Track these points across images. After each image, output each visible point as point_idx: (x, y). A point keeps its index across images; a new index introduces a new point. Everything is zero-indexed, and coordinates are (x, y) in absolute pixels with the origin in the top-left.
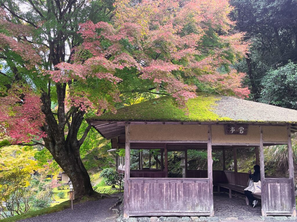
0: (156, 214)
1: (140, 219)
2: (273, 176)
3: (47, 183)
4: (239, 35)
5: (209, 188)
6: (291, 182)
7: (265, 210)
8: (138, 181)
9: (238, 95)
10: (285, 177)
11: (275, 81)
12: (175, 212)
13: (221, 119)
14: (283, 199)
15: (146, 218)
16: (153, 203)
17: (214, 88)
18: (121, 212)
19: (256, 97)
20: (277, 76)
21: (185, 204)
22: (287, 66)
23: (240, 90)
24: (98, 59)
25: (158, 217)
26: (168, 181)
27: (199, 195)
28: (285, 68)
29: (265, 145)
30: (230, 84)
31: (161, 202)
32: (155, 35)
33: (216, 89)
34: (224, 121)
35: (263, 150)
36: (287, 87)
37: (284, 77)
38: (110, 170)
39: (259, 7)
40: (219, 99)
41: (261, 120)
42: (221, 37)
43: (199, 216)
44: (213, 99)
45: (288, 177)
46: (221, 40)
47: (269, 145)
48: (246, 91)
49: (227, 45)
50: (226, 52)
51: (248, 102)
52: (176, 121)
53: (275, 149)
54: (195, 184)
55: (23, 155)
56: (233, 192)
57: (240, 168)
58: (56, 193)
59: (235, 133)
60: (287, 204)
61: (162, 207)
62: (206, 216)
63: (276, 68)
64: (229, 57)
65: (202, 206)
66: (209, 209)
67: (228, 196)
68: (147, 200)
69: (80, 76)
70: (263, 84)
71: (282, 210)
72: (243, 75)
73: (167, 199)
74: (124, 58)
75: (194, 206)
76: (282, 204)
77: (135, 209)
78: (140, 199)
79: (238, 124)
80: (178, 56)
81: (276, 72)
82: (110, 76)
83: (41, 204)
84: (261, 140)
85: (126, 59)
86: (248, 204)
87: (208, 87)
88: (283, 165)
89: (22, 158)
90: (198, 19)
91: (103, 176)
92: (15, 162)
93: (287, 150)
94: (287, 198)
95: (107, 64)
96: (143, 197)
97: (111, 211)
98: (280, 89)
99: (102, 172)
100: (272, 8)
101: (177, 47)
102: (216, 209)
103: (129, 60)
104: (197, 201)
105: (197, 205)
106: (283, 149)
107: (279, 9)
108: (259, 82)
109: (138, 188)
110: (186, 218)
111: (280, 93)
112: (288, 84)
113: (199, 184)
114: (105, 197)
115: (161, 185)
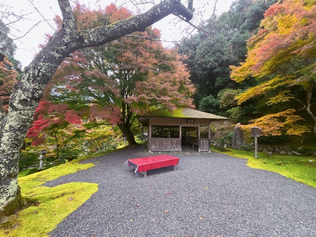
0: (160, 151)
1: (155, 152)
2: (203, 138)
3: (115, 139)
4: (192, 85)
5: (180, 142)
6: (209, 140)
7: (199, 150)
8: (154, 139)
9: (191, 108)
10: (207, 138)
11: (205, 102)
12: (168, 150)
13: (185, 117)
14: (206, 146)
15: (157, 152)
16: (159, 147)
17: (182, 105)
18: (148, 150)
19: (197, 108)
20: (205, 100)
21: (171, 147)
22: (209, 96)
23: (192, 106)
24: (143, 95)
25: (161, 152)
26: (165, 139)
27: (176, 144)
28: (208, 97)
29: (200, 126)
30: (188, 103)
31: (162, 147)
32: (163, 86)
33: (183, 105)
34: (186, 118)
35: (199, 128)
36: (209, 104)
37: (208, 101)
38: (140, 135)
39: (199, 73)
40: (184, 109)
41: (199, 118)
42: (185, 86)
43: (176, 152)
44: (182, 109)
45: (208, 138)
46: (185, 87)
47: (202, 126)
48: (194, 106)
49: (188, 89)
50: (187, 92)
51: (194, 110)
52: (169, 117)
53: (204, 128)
54: (175, 140)
55: (106, 128)
56: (188, 143)
57: (191, 135)
58: (119, 143)
59: (190, 122)
60: (207, 148)
61: (163, 148)
62: (178, 152)
63: (205, 97)
64: (188, 94)
65: (177, 148)
66: (180, 149)
67: (186, 145)
68: (157, 146)
69: (137, 101)
70: (200, 103)
71: (206, 150)
72: (193, 99)
73: (164, 146)
74: (152, 95)
75: (174, 148)
76: (206, 148)
77: (153, 149)
78: (155, 145)
79: (191, 119)
80: (170, 94)
81: (205, 99)
82: (147, 101)
83: (114, 147)
84: (199, 124)
85: (153, 95)
86: (193, 148)
87: (180, 104)
88: (206, 134)
89: (105, 130)
90: (178, 80)
91: (138, 137)
92: (103, 131)
93: (208, 128)
94: (208, 145)
95: (146, 97)
96: (156, 145)
97: (144, 150)
98: (206, 105)
99: (137, 136)
100: (204, 74)
101: (170, 90)
102: (182, 149)
103: (154, 95)
104: (175, 147)
105: (175, 148)
106: (207, 128)
107: (207, 74)
108: (198, 102)
109: (154, 142)
110: (171, 152)
111: (206, 107)
112: (210, 103)
113: (176, 140)
114: (140, 145)
115: (162, 141)
